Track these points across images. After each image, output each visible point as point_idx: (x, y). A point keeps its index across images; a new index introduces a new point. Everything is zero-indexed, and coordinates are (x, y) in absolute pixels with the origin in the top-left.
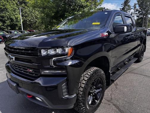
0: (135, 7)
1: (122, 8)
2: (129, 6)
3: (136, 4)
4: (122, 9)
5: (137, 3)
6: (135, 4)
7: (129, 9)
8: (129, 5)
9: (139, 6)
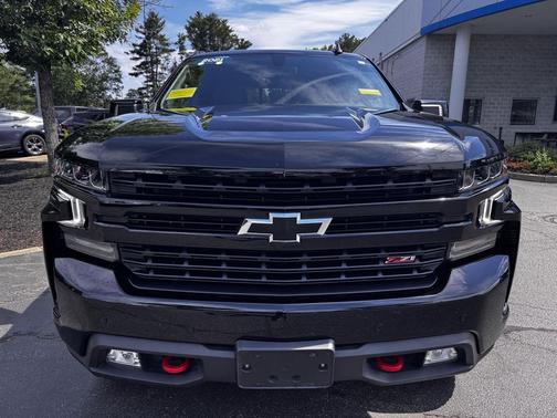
0: (182, 48)
1: (140, 42)
2: (162, 39)
3: (184, 38)
4: (141, 46)
5: (185, 33)
6: (182, 39)
7: (164, 51)
8: (162, 37)
9: (195, 46)
